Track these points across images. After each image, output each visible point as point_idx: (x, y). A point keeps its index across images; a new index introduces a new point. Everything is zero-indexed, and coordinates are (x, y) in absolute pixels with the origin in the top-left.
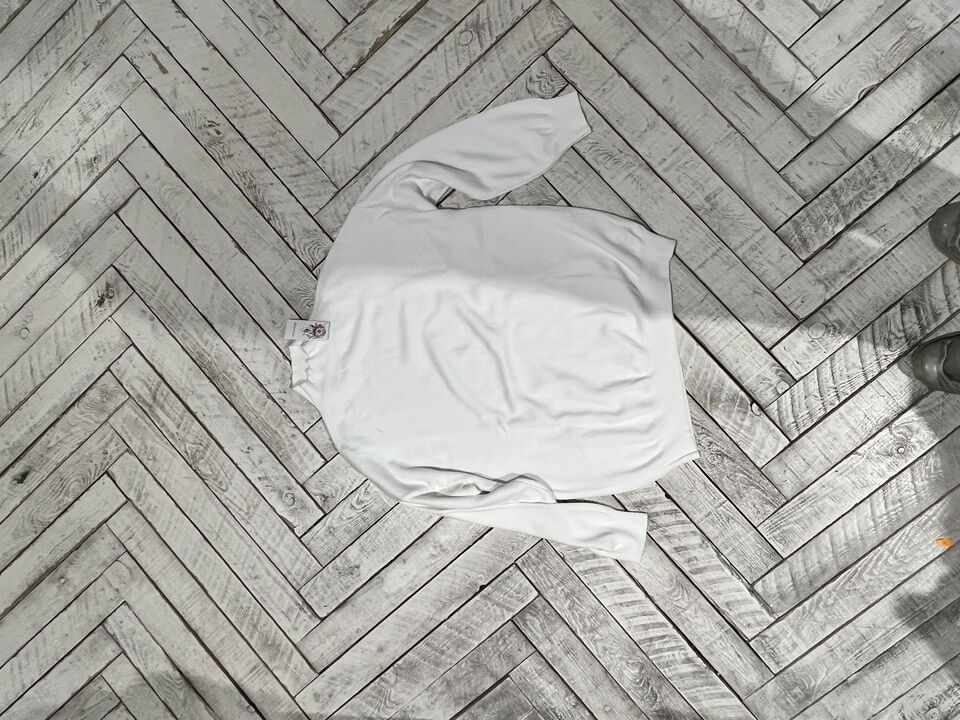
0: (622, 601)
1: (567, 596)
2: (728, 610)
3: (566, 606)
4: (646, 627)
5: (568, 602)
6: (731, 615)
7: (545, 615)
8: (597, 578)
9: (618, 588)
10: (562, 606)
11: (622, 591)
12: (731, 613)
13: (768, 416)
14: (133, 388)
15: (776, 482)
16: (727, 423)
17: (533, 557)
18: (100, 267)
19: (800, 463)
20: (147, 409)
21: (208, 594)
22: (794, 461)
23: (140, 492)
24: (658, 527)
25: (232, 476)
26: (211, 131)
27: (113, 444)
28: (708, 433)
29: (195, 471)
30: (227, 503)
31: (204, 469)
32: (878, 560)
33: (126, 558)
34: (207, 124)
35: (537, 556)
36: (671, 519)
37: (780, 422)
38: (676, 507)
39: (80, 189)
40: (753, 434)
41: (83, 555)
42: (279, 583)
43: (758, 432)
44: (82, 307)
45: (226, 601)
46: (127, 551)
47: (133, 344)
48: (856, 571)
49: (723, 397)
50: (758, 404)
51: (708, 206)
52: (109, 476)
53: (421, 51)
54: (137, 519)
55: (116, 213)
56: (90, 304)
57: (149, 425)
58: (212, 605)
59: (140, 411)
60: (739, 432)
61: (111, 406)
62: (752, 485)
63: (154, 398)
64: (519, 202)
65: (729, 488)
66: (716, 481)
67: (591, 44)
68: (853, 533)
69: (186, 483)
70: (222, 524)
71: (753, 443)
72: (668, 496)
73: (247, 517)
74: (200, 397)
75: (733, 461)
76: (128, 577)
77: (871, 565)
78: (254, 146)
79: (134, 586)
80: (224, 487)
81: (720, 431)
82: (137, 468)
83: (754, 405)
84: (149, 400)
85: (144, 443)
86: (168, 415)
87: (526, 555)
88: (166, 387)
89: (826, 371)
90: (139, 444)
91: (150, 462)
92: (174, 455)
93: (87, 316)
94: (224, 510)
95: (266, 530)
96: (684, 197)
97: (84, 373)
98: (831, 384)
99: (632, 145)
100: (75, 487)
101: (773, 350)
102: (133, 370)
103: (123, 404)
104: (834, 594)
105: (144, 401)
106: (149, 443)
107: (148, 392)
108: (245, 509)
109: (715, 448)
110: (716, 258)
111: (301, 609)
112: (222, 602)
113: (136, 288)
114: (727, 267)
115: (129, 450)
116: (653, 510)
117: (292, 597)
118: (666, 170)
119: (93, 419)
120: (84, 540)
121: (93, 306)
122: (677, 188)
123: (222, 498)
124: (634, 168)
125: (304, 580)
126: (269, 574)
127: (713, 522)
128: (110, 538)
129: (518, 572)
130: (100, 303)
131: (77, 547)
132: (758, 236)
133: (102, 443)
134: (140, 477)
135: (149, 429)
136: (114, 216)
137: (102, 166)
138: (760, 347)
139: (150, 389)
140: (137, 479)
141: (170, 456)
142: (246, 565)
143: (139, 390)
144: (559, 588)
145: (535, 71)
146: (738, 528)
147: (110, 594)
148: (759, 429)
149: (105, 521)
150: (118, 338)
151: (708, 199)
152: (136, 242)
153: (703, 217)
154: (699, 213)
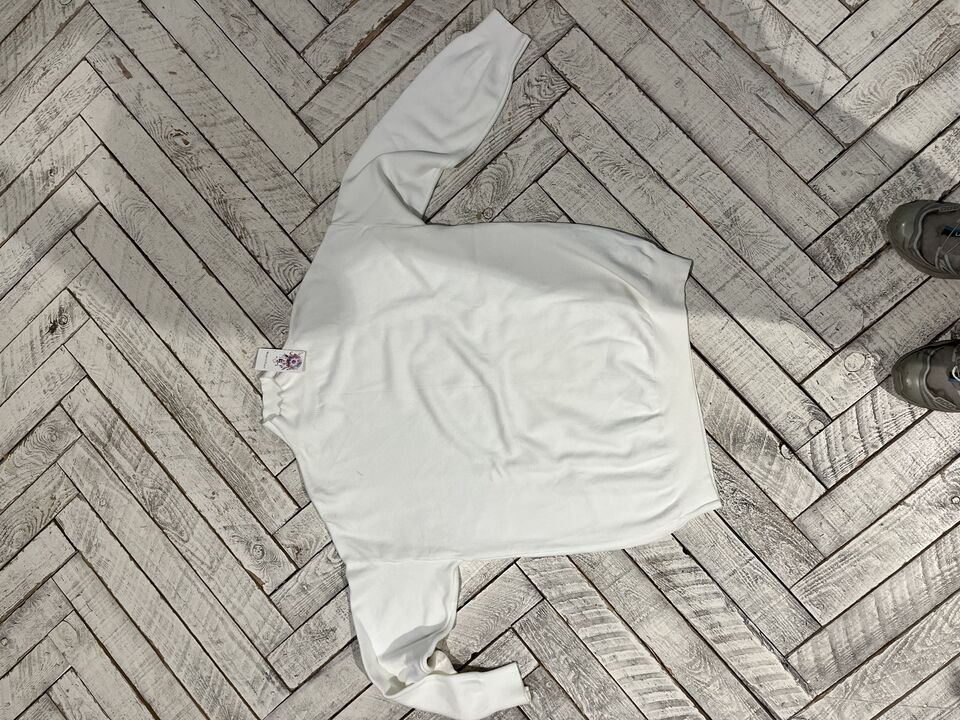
0: (635, 674)
1: (571, 667)
2: (757, 686)
3: (570, 678)
4: (662, 705)
5: (573, 674)
6: (762, 692)
7: (546, 689)
8: (605, 646)
9: (630, 658)
10: (566, 678)
11: (634, 662)
12: (762, 691)
13: (799, 459)
14: (85, 425)
15: (811, 537)
16: (753, 468)
17: (533, 621)
18: (52, 290)
19: (839, 515)
20: (100, 449)
21: (163, 662)
22: (832, 512)
23: (90, 543)
24: (675, 587)
25: (194, 525)
26: (178, 140)
27: (62, 487)
28: (731, 479)
29: (153, 519)
30: (188, 555)
31: (162, 517)
32: (931, 629)
33: (73, 617)
34: (174, 132)
35: (537, 620)
36: (692, 578)
37: (814, 466)
38: (694, 564)
39: (34, 204)
40: (784, 480)
41: (28, 613)
42: (244, 649)
43: (788, 478)
44: (31, 335)
45: (184, 669)
46: (75, 610)
47: (88, 376)
48: (906, 642)
49: (748, 437)
50: (788, 446)
51: (727, 222)
52: (57, 524)
53: (409, 53)
54: (87, 573)
55: (72, 230)
56: (41, 331)
57: (103, 466)
58: (169, 673)
59: (93, 451)
60: (767, 477)
61: (61, 445)
62: (783, 539)
63: (109, 436)
64: (516, 218)
65: (757, 543)
66: (742, 534)
67: (595, 43)
68: (902, 598)
69: (143, 532)
70: (181, 581)
71: (783, 491)
72: (686, 551)
73: (209, 572)
74: (160, 435)
75: (761, 511)
76: (76, 640)
77: (923, 635)
78: (225, 157)
79: (81, 650)
80: (185, 538)
81: (745, 477)
82: (88, 515)
83: (784, 447)
84: (103, 438)
85: (96, 487)
86: (124, 455)
87: (525, 619)
88: (123, 425)
89: (867, 408)
90: (91, 489)
91: (104, 509)
92: (130, 501)
93: (37, 344)
94: (184, 565)
95: (231, 586)
96: (701, 212)
97: (34, 407)
98: (872, 423)
99: (642, 154)
100: (19, 536)
101: (804, 384)
102: (87, 405)
103: (74, 443)
104: (881, 668)
105: (97, 440)
106: (102, 487)
107: (102, 429)
108: (207, 561)
109: (739, 496)
110: (737, 279)
111: (269, 678)
112: (179, 670)
113: (92, 313)
114: (751, 290)
115: (80, 495)
116: (669, 568)
117: (258, 665)
118: (680, 182)
119: (40, 459)
120: (27, 597)
121: (44, 332)
122: (693, 201)
123: (183, 550)
124: (644, 180)
125: (273, 646)
126: (233, 638)
127: (739, 583)
128: (55, 594)
129: (516, 638)
130: (53, 329)
131: (21, 604)
132: (785, 256)
133: (51, 487)
134: (91, 526)
135: (102, 471)
136: (70, 233)
137: (58, 179)
138: (789, 381)
139: (105, 427)
140: (88, 529)
141: (125, 502)
142: (208, 628)
143: (92, 426)
144: (563, 658)
145: (533, 73)
146: (768, 590)
147: (55, 658)
148: (790, 475)
149: (51, 576)
150: (70, 368)
151: (727, 214)
152: (94, 262)
153: (723, 234)
154: (718, 230)
